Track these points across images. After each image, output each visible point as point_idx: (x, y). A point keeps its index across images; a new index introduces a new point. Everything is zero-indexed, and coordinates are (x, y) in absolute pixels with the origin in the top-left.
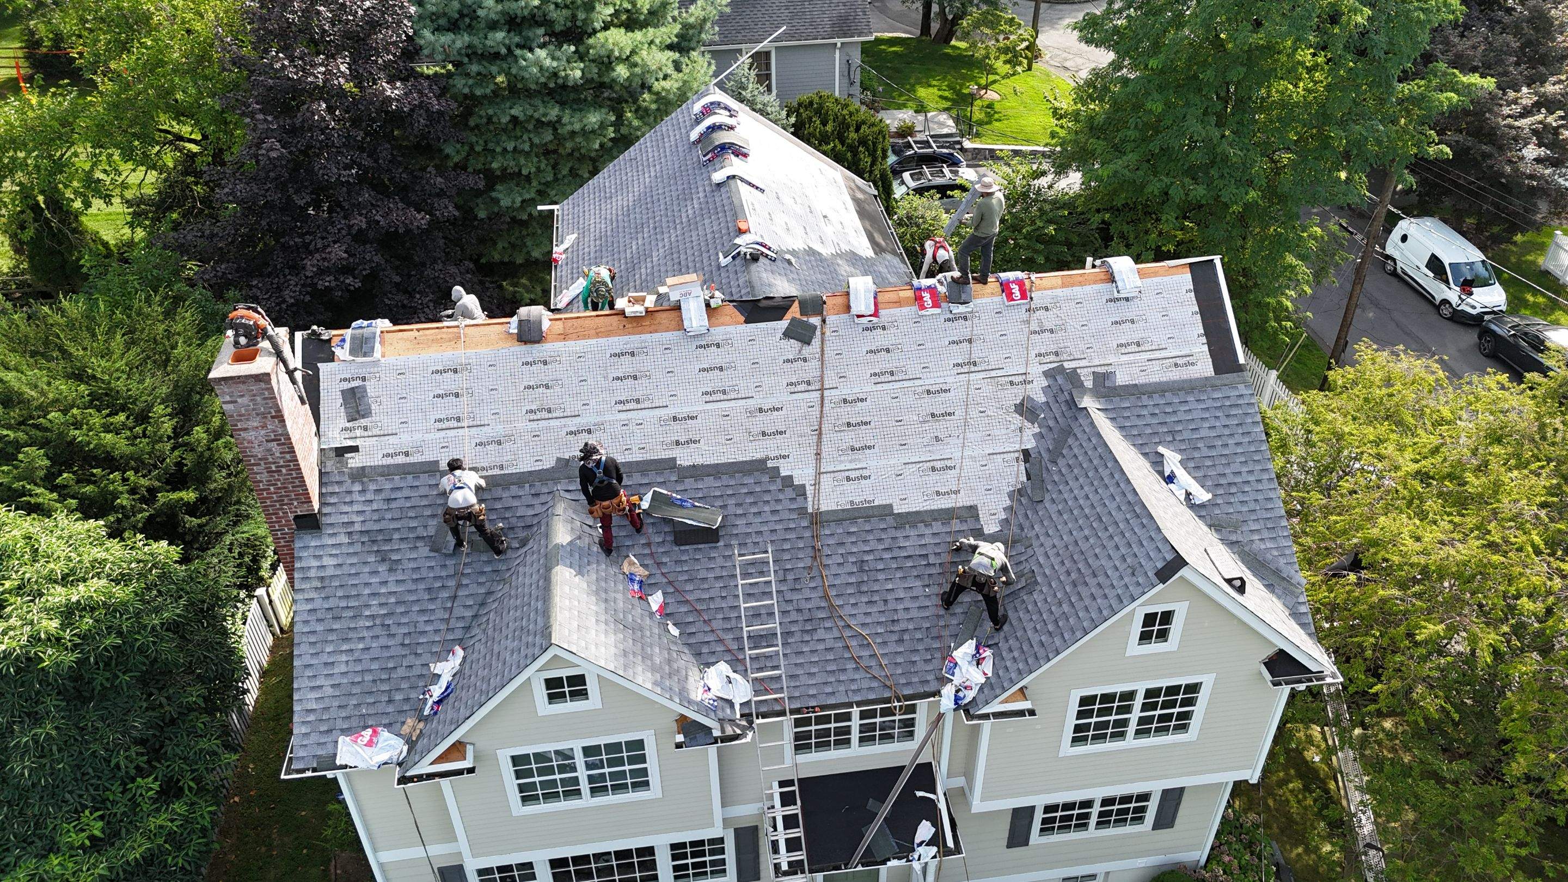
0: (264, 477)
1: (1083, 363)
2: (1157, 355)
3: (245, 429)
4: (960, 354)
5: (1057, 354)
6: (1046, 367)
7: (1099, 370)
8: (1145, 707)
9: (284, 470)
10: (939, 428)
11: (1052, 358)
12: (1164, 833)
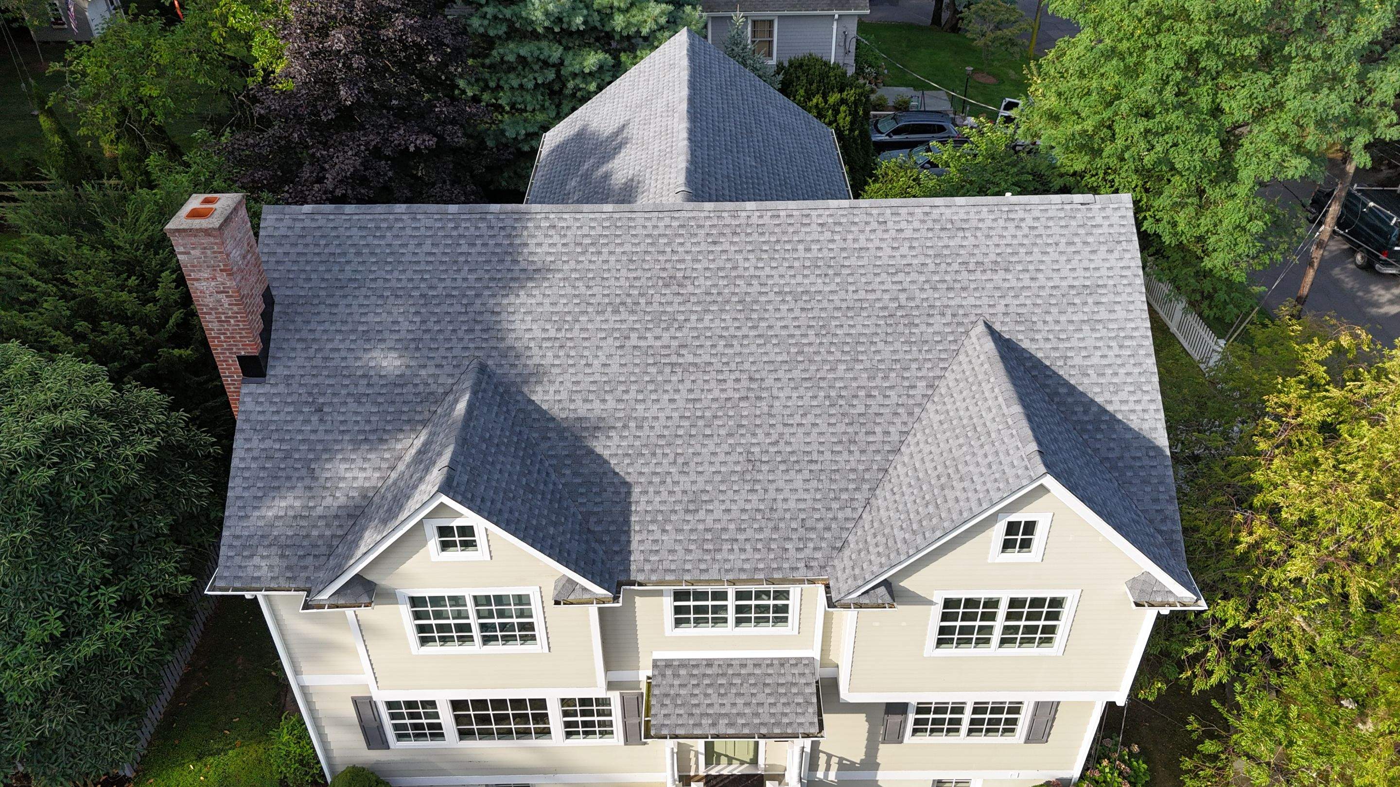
0: (215, 326)
3: (197, 280)
8: (1009, 616)
9: (232, 321)
12: (1036, 748)
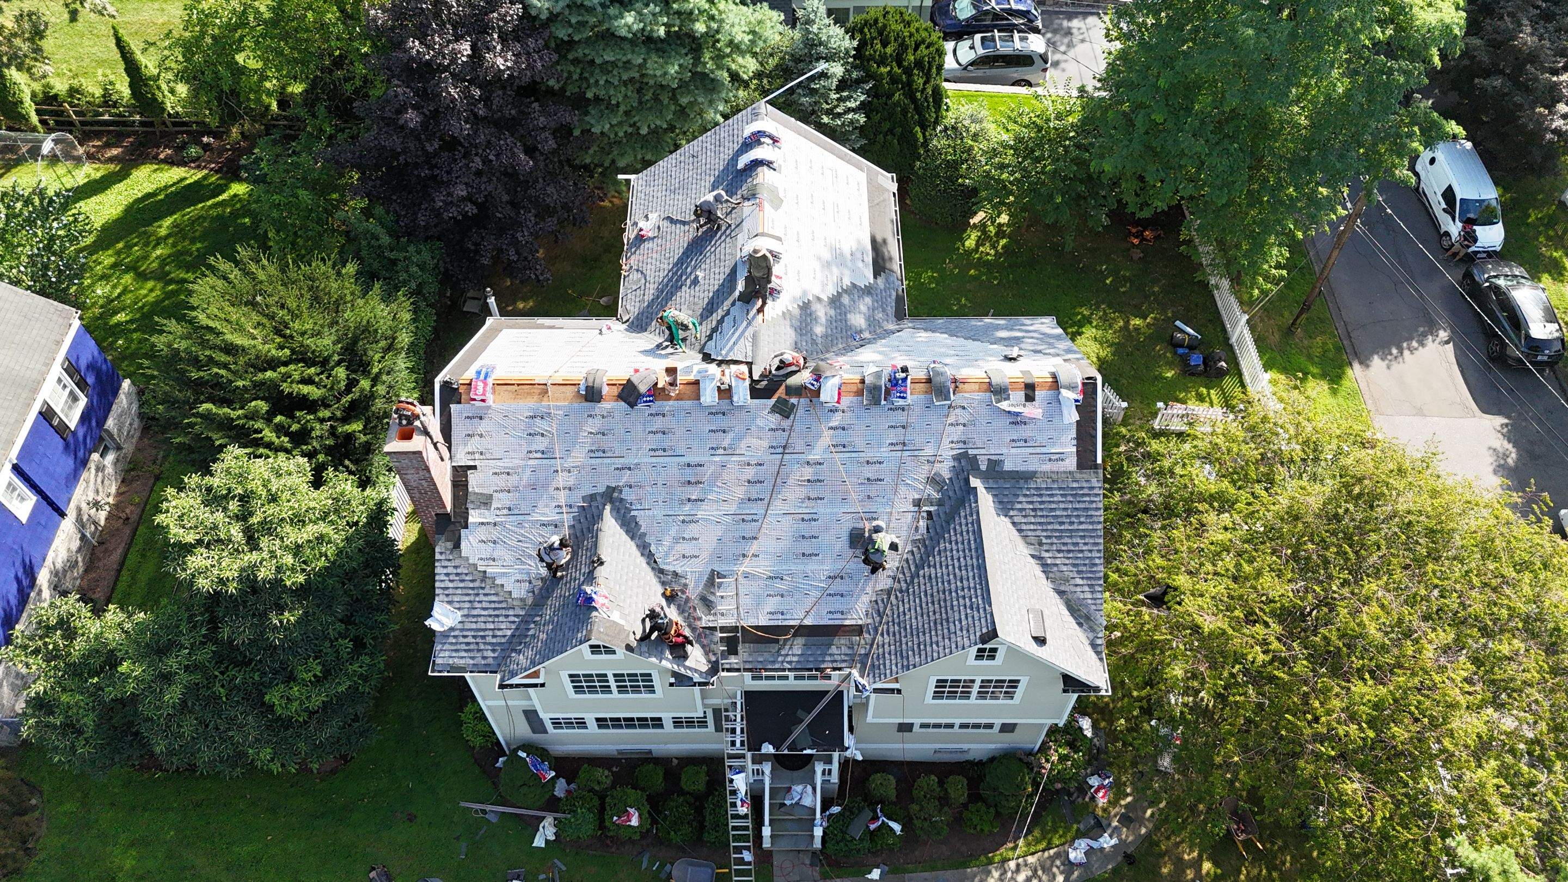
0: (417, 495)
1: (983, 451)
2: (1038, 450)
4: (892, 436)
5: (965, 443)
6: (955, 452)
7: (993, 458)
8: (982, 687)
9: (429, 493)
10: (873, 490)
11: (961, 445)
